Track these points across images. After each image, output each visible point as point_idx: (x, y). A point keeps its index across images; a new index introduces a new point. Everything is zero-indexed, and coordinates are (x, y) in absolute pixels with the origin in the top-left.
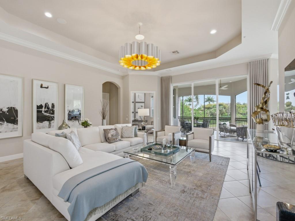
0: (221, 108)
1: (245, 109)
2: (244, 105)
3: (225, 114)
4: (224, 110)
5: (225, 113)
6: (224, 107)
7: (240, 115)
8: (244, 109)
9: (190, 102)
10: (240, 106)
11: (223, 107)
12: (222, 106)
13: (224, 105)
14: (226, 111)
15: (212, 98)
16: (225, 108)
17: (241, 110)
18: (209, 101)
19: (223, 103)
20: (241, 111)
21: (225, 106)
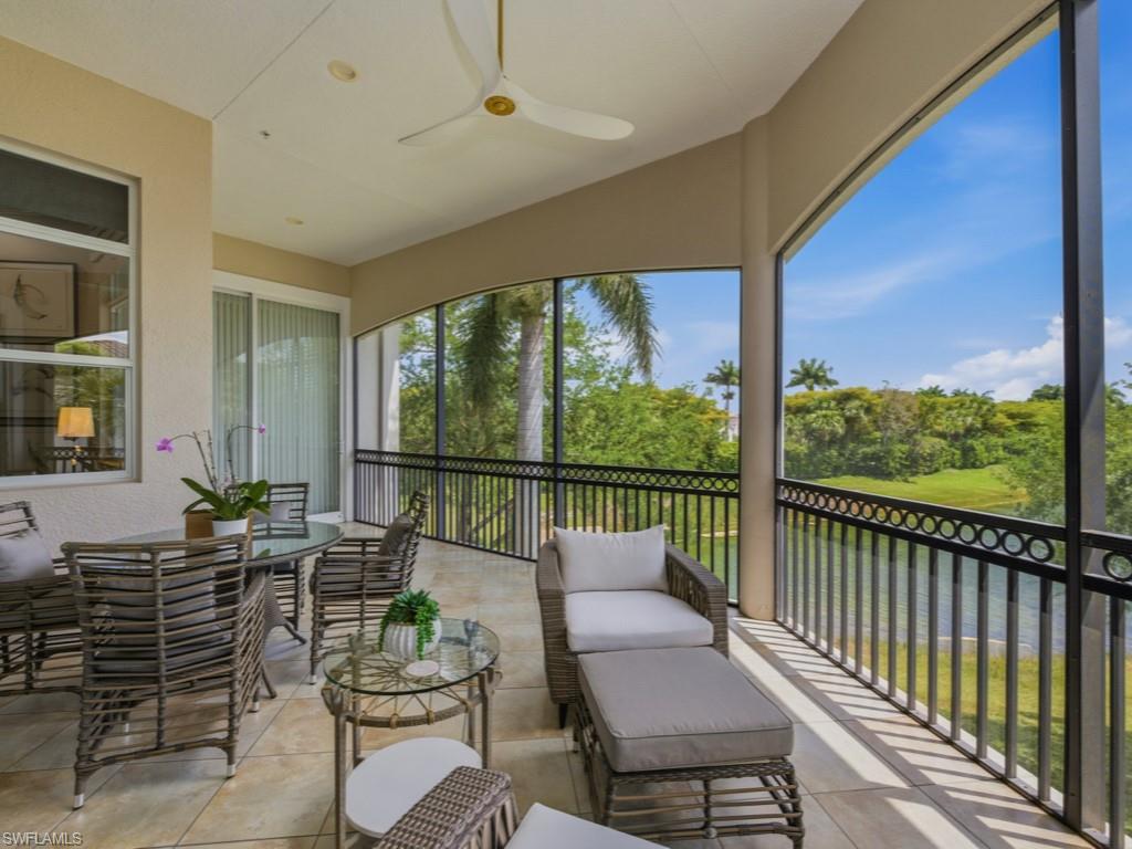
0: (854, 411)
1: (959, 415)
2: (955, 399)
3: (869, 433)
4: (865, 418)
5: (871, 429)
6: (866, 405)
7: (937, 440)
8: (954, 413)
9: (728, 385)
10: (934, 403)
11: (861, 406)
12: (856, 403)
13: (867, 396)
14: (875, 422)
15: (821, 367)
16: (868, 410)
17: (944, 418)
18: (809, 381)
19: (863, 389)
20: (940, 424)
21: (868, 401)
